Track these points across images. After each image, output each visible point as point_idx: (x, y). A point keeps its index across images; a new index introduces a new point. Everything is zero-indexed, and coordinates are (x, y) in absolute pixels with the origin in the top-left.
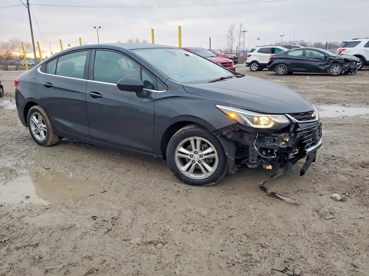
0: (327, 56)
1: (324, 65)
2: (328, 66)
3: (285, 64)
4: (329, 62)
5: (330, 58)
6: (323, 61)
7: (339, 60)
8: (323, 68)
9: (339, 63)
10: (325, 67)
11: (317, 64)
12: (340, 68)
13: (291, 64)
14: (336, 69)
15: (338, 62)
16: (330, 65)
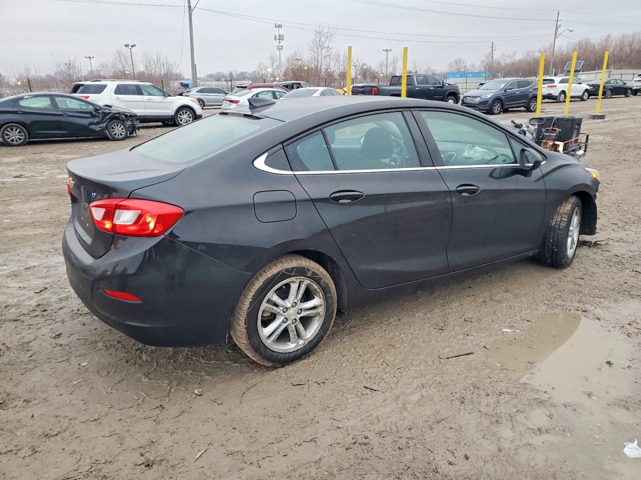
0: (99, 108)
1: (98, 123)
2: (105, 124)
3: (20, 124)
4: (103, 118)
5: (104, 111)
6: (93, 116)
7: (118, 115)
8: (97, 128)
9: (120, 120)
10: (101, 127)
11: (85, 122)
12: (122, 127)
13: (34, 123)
14: (118, 130)
15: (117, 118)
16: (107, 123)
